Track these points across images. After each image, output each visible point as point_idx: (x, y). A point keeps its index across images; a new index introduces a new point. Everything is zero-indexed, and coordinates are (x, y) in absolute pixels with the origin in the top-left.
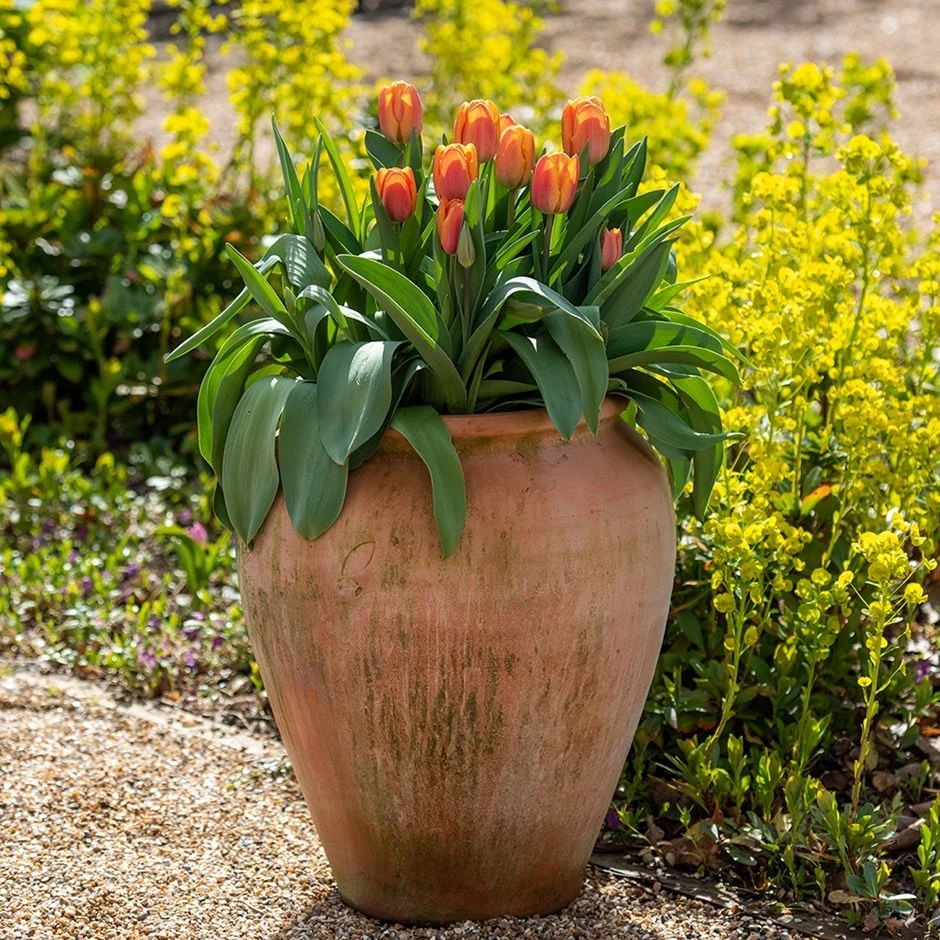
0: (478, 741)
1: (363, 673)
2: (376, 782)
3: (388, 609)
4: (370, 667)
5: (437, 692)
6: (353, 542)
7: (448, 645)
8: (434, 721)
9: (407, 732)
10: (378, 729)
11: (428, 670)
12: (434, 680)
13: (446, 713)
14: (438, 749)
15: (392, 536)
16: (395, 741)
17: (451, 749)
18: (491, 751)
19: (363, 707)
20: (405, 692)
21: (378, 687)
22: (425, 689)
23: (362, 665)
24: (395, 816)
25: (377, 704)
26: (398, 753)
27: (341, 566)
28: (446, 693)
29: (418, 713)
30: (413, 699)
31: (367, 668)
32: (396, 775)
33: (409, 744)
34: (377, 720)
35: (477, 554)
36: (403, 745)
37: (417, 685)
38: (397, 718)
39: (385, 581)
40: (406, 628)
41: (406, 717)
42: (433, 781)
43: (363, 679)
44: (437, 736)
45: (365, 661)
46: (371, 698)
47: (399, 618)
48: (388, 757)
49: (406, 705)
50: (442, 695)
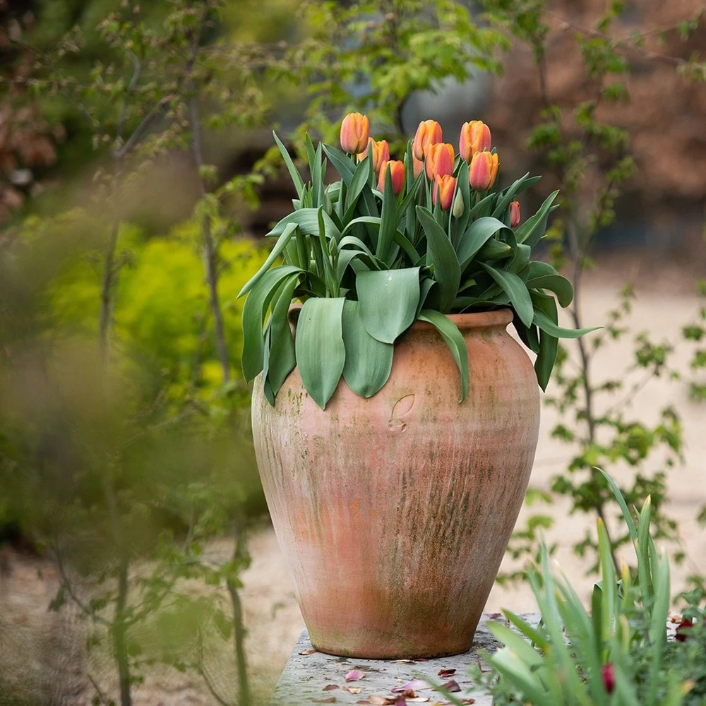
0: (465, 525)
1: (401, 483)
2: (394, 560)
3: (424, 438)
4: (407, 479)
5: (448, 492)
6: (399, 396)
7: (459, 460)
8: (443, 512)
9: (424, 522)
10: (404, 521)
11: (445, 478)
12: (448, 484)
13: (451, 506)
14: (441, 532)
15: (426, 390)
16: (414, 528)
17: (449, 531)
18: (470, 532)
19: (396, 506)
20: (428, 493)
21: (411, 491)
22: (441, 491)
23: (401, 476)
24: (403, 581)
25: (407, 503)
26: (415, 537)
27: (391, 411)
28: (453, 493)
29: (434, 507)
30: (432, 497)
31: (404, 479)
32: (410, 553)
33: (423, 529)
34: (405, 514)
35: (478, 401)
36: (419, 530)
37: (437, 488)
38: (420, 512)
39: (423, 419)
40: (435, 449)
41: (426, 510)
42: (433, 554)
43: (401, 487)
44: (443, 523)
45: (404, 474)
46: (404, 499)
47: (431, 444)
48: (407, 540)
49: (427, 502)
50: (451, 494)
